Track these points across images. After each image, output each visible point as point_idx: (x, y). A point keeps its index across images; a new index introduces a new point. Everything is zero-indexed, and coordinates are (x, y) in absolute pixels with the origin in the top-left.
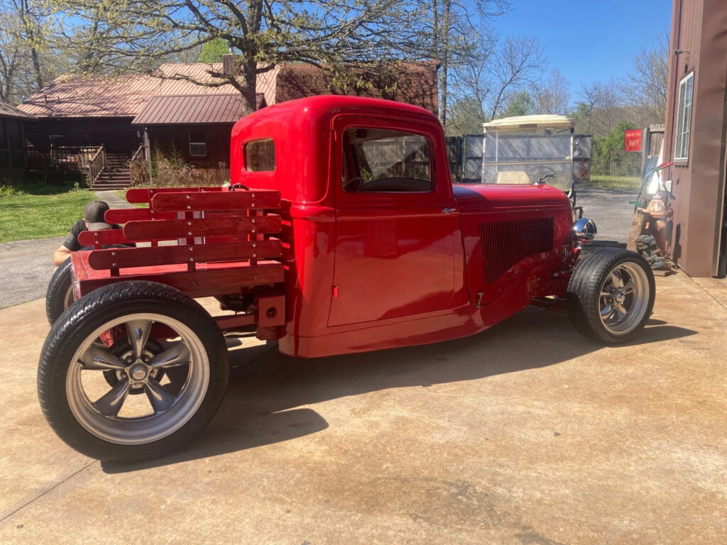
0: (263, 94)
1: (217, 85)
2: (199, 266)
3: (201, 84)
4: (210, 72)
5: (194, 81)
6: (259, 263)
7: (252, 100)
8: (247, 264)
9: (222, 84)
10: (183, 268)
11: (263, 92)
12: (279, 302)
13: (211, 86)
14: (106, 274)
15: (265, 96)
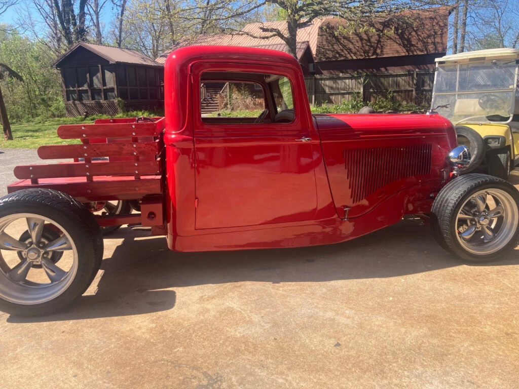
0: (308, 42)
1: (267, 38)
2: (96, 179)
3: (257, 38)
4: (261, 28)
5: (251, 36)
6: (142, 177)
7: (293, 47)
8: (133, 178)
9: (271, 36)
10: (83, 180)
11: (308, 40)
12: (158, 208)
13: (264, 38)
14: (28, 182)
15: (310, 43)
